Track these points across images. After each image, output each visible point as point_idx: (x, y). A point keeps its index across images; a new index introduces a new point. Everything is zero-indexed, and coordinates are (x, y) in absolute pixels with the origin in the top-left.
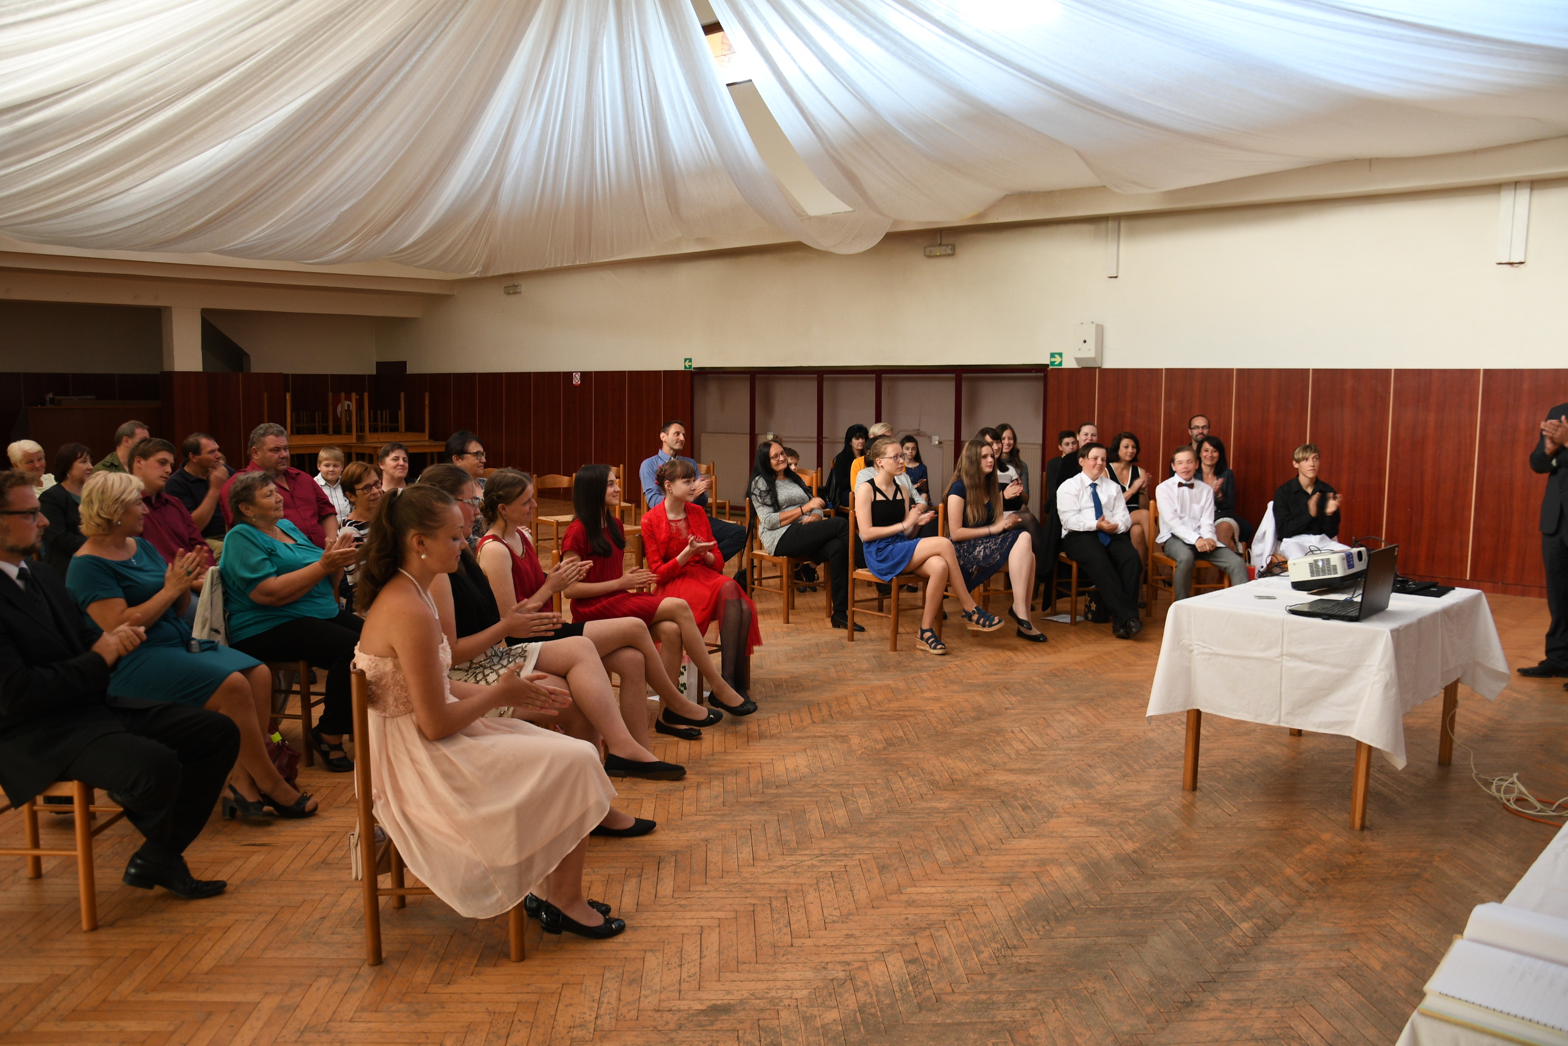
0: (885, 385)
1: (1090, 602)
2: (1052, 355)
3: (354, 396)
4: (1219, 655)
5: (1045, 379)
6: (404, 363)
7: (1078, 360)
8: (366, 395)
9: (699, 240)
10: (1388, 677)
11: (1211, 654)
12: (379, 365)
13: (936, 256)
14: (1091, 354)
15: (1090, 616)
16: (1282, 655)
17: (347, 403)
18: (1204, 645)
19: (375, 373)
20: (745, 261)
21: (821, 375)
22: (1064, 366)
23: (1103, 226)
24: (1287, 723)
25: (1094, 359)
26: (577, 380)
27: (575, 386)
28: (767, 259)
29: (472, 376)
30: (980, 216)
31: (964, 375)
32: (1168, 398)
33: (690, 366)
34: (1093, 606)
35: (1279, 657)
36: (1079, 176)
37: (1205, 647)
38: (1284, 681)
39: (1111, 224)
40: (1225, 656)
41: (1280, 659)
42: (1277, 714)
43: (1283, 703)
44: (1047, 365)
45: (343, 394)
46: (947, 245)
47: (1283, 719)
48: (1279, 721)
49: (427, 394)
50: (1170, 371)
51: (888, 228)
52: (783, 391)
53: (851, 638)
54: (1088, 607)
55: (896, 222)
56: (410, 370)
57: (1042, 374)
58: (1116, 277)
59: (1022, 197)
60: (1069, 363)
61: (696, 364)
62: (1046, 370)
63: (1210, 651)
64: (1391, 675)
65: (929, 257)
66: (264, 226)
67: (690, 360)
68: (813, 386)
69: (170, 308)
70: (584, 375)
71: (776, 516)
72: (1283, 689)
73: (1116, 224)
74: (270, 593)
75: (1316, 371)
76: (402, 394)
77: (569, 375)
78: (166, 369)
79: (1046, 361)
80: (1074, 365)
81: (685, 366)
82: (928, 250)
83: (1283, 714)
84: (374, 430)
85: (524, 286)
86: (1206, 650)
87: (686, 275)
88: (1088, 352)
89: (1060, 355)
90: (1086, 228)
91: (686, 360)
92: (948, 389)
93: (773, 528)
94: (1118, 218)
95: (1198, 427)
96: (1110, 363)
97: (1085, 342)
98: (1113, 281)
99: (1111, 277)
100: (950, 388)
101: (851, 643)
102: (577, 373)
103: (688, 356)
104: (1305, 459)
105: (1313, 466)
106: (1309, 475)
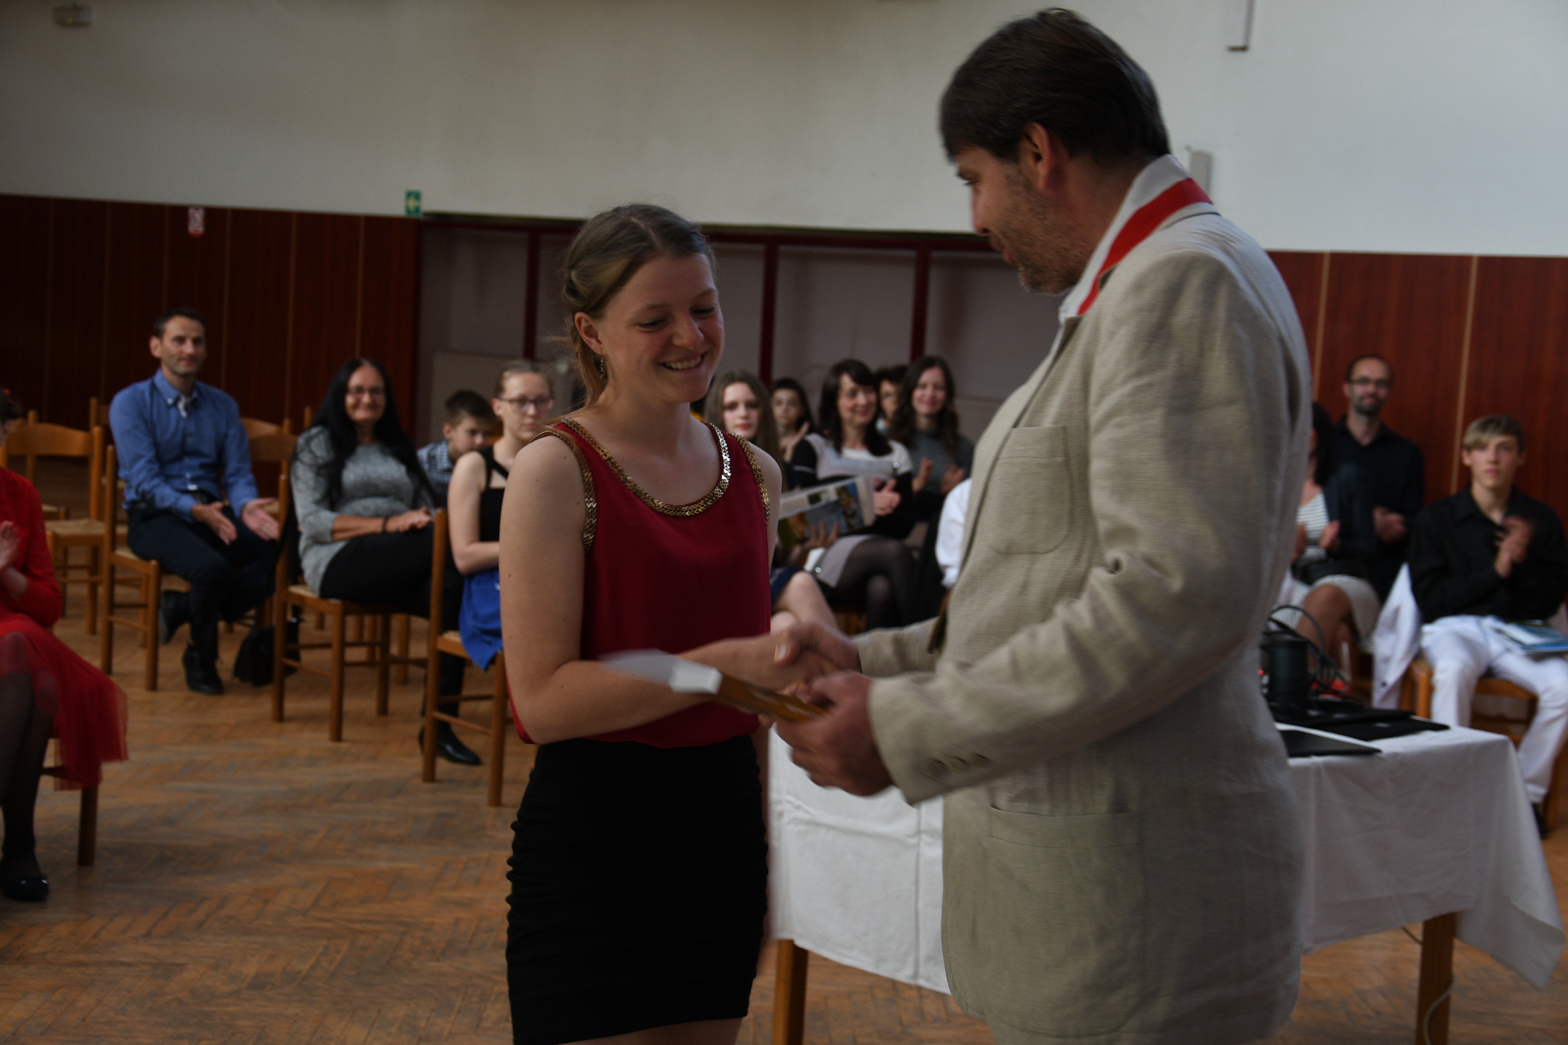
4: (818, 825)
11: (808, 823)
16: (919, 832)
18: (798, 802)
24: (928, 980)
26: (196, 225)
27: (193, 238)
33: (417, 209)
35: (913, 836)
37: (798, 808)
38: (921, 889)
40: (830, 827)
41: (914, 841)
42: (911, 959)
43: (922, 935)
47: (922, 971)
48: (916, 975)
50: (1342, 258)
58: (1244, 48)
61: (432, 203)
63: (807, 817)
67: (417, 196)
70: (214, 215)
71: (332, 517)
72: (920, 906)
77: (180, 213)
81: (408, 210)
83: (922, 960)
85: (97, 11)
86: (800, 814)
91: (408, 195)
92: (905, 281)
95: (1367, 381)
98: (1239, 55)
99: (1234, 49)
100: (903, 279)
101: (428, 786)
102: (197, 207)
103: (414, 187)
104: (1481, 446)
105: (1496, 462)
106: (1489, 481)
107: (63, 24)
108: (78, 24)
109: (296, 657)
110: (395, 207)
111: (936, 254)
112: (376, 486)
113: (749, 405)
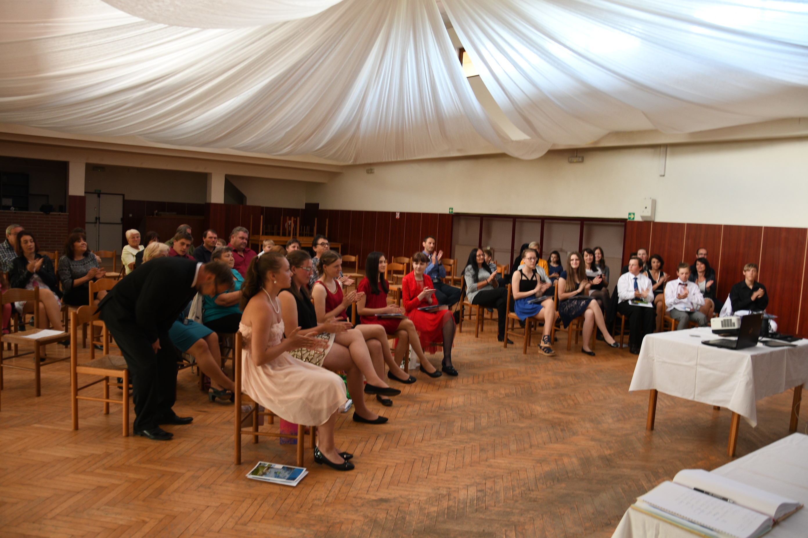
0: (546, 226)
2: (630, 214)
3: (292, 218)
4: (667, 363)
5: (625, 226)
6: (318, 205)
7: (642, 217)
8: (298, 219)
9: (459, 150)
10: (748, 379)
11: (662, 362)
12: (307, 205)
13: (574, 162)
14: (649, 214)
16: (697, 365)
17: (290, 222)
19: (304, 208)
20: (481, 162)
21: (515, 219)
22: (635, 220)
23: (658, 150)
24: (697, 399)
25: (650, 217)
26: (398, 216)
27: (397, 219)
28: (492, 161)
29: (348, 213)
30: (596, 142)
32: (687, 238)
33: (452, 212)
36: (644, 124)
37: (660, 358)
38: (697, 378)
39: (663, 149)
40: (669, 363)
41: (695, 367)
42: (692, 395)
43: (696, 389)
44: (627, 219)
45: (288, 218)
46: (580, 157)
47: (695, 397)
49: (327, 220)
50: (689, 225)
51: (549, 147)
52: (497, 227)
53: (505, 346)
55: (554, 145)
56: (321, 207)
57: (623, 224)
58: (664, 176)
59: (617, 134)
60: (638, 218)
61: (456, 210)
62: (626, 221)
63: (662, 360)
64: (750, 378)
65: (571, 162)
66: (252, 137)
67: (452, 209)
68: (511, 225)
69: (210, 174)
70: (402, 214)
71: (476, 285)
73: (665, 149)
74: (223, 300)
75: (766, 228)
76: (316, 219)
77: (394, 214)
78: (208, 201)
79: (626, 216)
80: (640, 220)
81: (450, 212)
82: (570, 159)
83: (696, 394)
84: (301, 235)
85: (376, 170)
86: (660, 360)
87: (452, 167)
88: (647, 213)
89: (634, 214)
90: (650, 150)
91: (450, 209)
92: (577, 229)
93: (473, 291)
94: (666, 146)
95: (702, 254)
96: (659, 219)
97: (646, 208)
98: (662, 178)
99: (661, 176)
100: (577, 228)
101: (505, 349)
102: (398, 212)
103: (451, 207)
104: (748, 270)
105: (752, 274)
106: (750, 279)
107: (368, 173)
108: (371, 173)
109: (463, 317)
110: (447, 212)
111: (585, 222)
113: (576, 260)
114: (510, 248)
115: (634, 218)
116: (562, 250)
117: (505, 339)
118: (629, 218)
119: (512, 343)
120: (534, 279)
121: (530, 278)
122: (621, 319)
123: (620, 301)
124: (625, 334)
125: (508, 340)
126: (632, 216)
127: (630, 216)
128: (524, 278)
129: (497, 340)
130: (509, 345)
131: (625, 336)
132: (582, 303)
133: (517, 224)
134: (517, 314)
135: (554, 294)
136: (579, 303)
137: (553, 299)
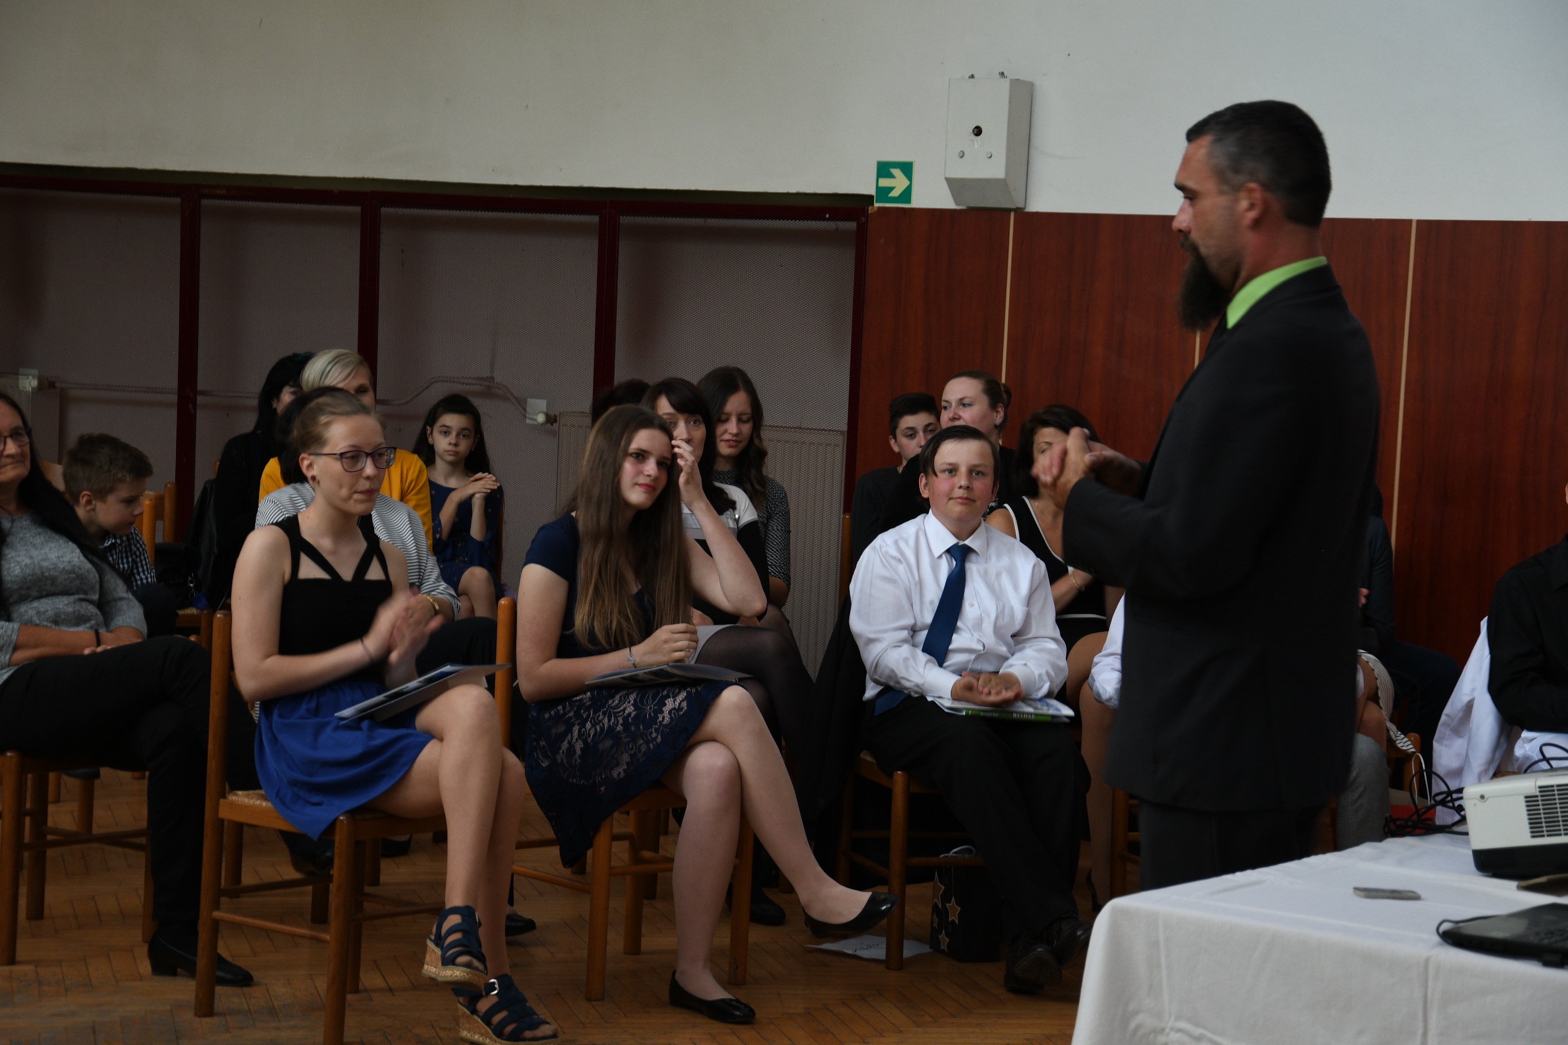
0: (388, 240)
1: (946, 898)
2: (884, 169)
5: (861, 240)
7: (955, 185)
14: (995, 169)
15: (944, 940)
22: (920, 201)
25: (1002, 185)
31: (625, 220)
34: (954, 911)
44: (869, 199)
53: (206, 1008)
54: (940, 913)
57: (852, 225)
60: (931, 193)
62: (864, 212)
68: (168, 235)
80: (944, 200)
88: (986, 164)
89: (907, 168)
92: (578, 259)
96: (1050, 196)
97: (978, 131)
112: (53, 580)
114: (171, 380)
115: (907, 194)
116: (490, 390)
117: (202, 962)
118: (883, 192)
119: (243, 979)
120: (374, 573)
121: (347, 574)
122: (888, 793)
123: (871, 691)
124: (915, 876)
125: (220, 962)
126: (898, 183)
127: (884, 182)
128: (309, 570)
129: (145, 966)
130: (226, 996)
131: (912, 890)
132: (670, 704)
133: (208, 230)
134: (279, 799)
135: (491, 660)
136: (649, 709)
137: (491, 682)
